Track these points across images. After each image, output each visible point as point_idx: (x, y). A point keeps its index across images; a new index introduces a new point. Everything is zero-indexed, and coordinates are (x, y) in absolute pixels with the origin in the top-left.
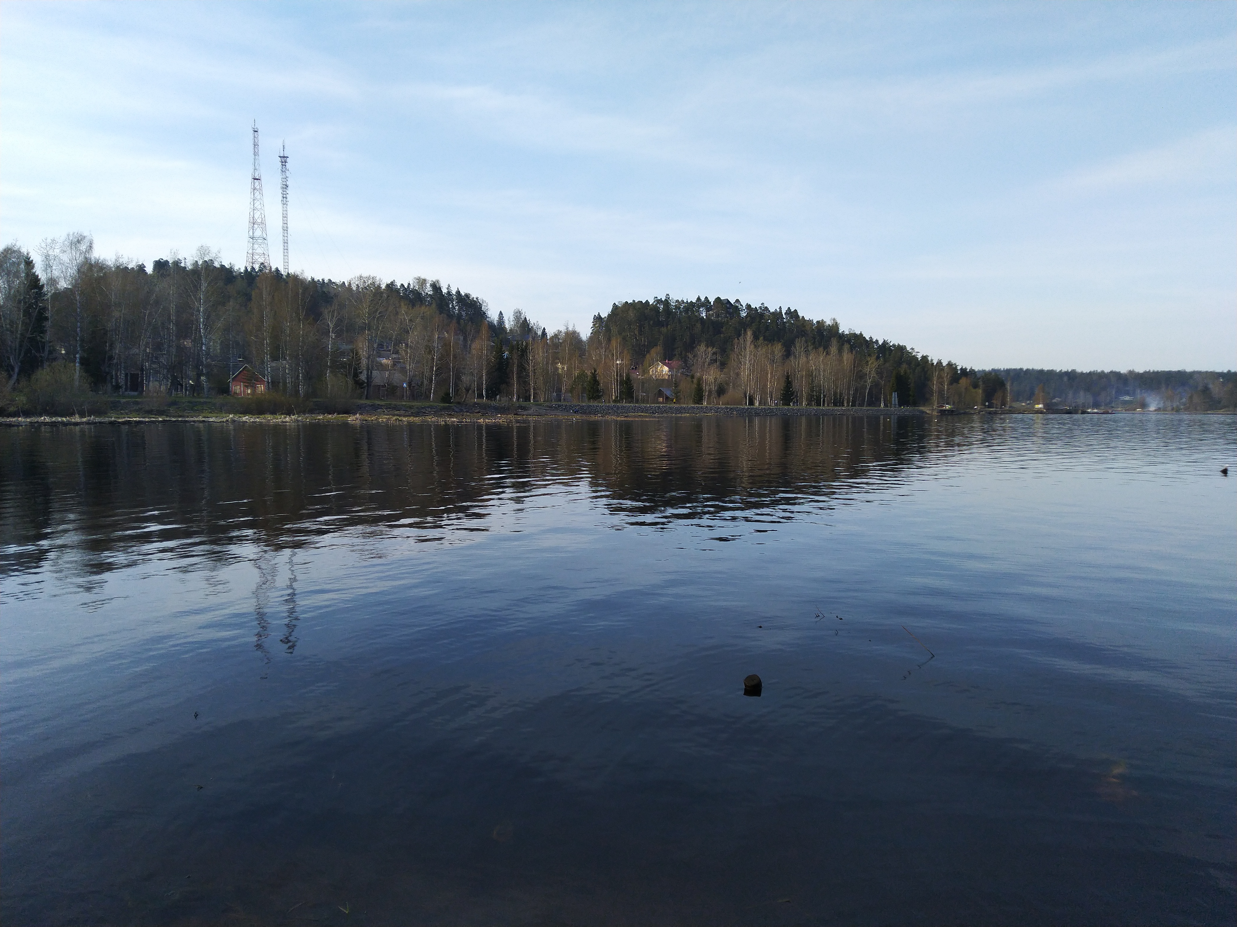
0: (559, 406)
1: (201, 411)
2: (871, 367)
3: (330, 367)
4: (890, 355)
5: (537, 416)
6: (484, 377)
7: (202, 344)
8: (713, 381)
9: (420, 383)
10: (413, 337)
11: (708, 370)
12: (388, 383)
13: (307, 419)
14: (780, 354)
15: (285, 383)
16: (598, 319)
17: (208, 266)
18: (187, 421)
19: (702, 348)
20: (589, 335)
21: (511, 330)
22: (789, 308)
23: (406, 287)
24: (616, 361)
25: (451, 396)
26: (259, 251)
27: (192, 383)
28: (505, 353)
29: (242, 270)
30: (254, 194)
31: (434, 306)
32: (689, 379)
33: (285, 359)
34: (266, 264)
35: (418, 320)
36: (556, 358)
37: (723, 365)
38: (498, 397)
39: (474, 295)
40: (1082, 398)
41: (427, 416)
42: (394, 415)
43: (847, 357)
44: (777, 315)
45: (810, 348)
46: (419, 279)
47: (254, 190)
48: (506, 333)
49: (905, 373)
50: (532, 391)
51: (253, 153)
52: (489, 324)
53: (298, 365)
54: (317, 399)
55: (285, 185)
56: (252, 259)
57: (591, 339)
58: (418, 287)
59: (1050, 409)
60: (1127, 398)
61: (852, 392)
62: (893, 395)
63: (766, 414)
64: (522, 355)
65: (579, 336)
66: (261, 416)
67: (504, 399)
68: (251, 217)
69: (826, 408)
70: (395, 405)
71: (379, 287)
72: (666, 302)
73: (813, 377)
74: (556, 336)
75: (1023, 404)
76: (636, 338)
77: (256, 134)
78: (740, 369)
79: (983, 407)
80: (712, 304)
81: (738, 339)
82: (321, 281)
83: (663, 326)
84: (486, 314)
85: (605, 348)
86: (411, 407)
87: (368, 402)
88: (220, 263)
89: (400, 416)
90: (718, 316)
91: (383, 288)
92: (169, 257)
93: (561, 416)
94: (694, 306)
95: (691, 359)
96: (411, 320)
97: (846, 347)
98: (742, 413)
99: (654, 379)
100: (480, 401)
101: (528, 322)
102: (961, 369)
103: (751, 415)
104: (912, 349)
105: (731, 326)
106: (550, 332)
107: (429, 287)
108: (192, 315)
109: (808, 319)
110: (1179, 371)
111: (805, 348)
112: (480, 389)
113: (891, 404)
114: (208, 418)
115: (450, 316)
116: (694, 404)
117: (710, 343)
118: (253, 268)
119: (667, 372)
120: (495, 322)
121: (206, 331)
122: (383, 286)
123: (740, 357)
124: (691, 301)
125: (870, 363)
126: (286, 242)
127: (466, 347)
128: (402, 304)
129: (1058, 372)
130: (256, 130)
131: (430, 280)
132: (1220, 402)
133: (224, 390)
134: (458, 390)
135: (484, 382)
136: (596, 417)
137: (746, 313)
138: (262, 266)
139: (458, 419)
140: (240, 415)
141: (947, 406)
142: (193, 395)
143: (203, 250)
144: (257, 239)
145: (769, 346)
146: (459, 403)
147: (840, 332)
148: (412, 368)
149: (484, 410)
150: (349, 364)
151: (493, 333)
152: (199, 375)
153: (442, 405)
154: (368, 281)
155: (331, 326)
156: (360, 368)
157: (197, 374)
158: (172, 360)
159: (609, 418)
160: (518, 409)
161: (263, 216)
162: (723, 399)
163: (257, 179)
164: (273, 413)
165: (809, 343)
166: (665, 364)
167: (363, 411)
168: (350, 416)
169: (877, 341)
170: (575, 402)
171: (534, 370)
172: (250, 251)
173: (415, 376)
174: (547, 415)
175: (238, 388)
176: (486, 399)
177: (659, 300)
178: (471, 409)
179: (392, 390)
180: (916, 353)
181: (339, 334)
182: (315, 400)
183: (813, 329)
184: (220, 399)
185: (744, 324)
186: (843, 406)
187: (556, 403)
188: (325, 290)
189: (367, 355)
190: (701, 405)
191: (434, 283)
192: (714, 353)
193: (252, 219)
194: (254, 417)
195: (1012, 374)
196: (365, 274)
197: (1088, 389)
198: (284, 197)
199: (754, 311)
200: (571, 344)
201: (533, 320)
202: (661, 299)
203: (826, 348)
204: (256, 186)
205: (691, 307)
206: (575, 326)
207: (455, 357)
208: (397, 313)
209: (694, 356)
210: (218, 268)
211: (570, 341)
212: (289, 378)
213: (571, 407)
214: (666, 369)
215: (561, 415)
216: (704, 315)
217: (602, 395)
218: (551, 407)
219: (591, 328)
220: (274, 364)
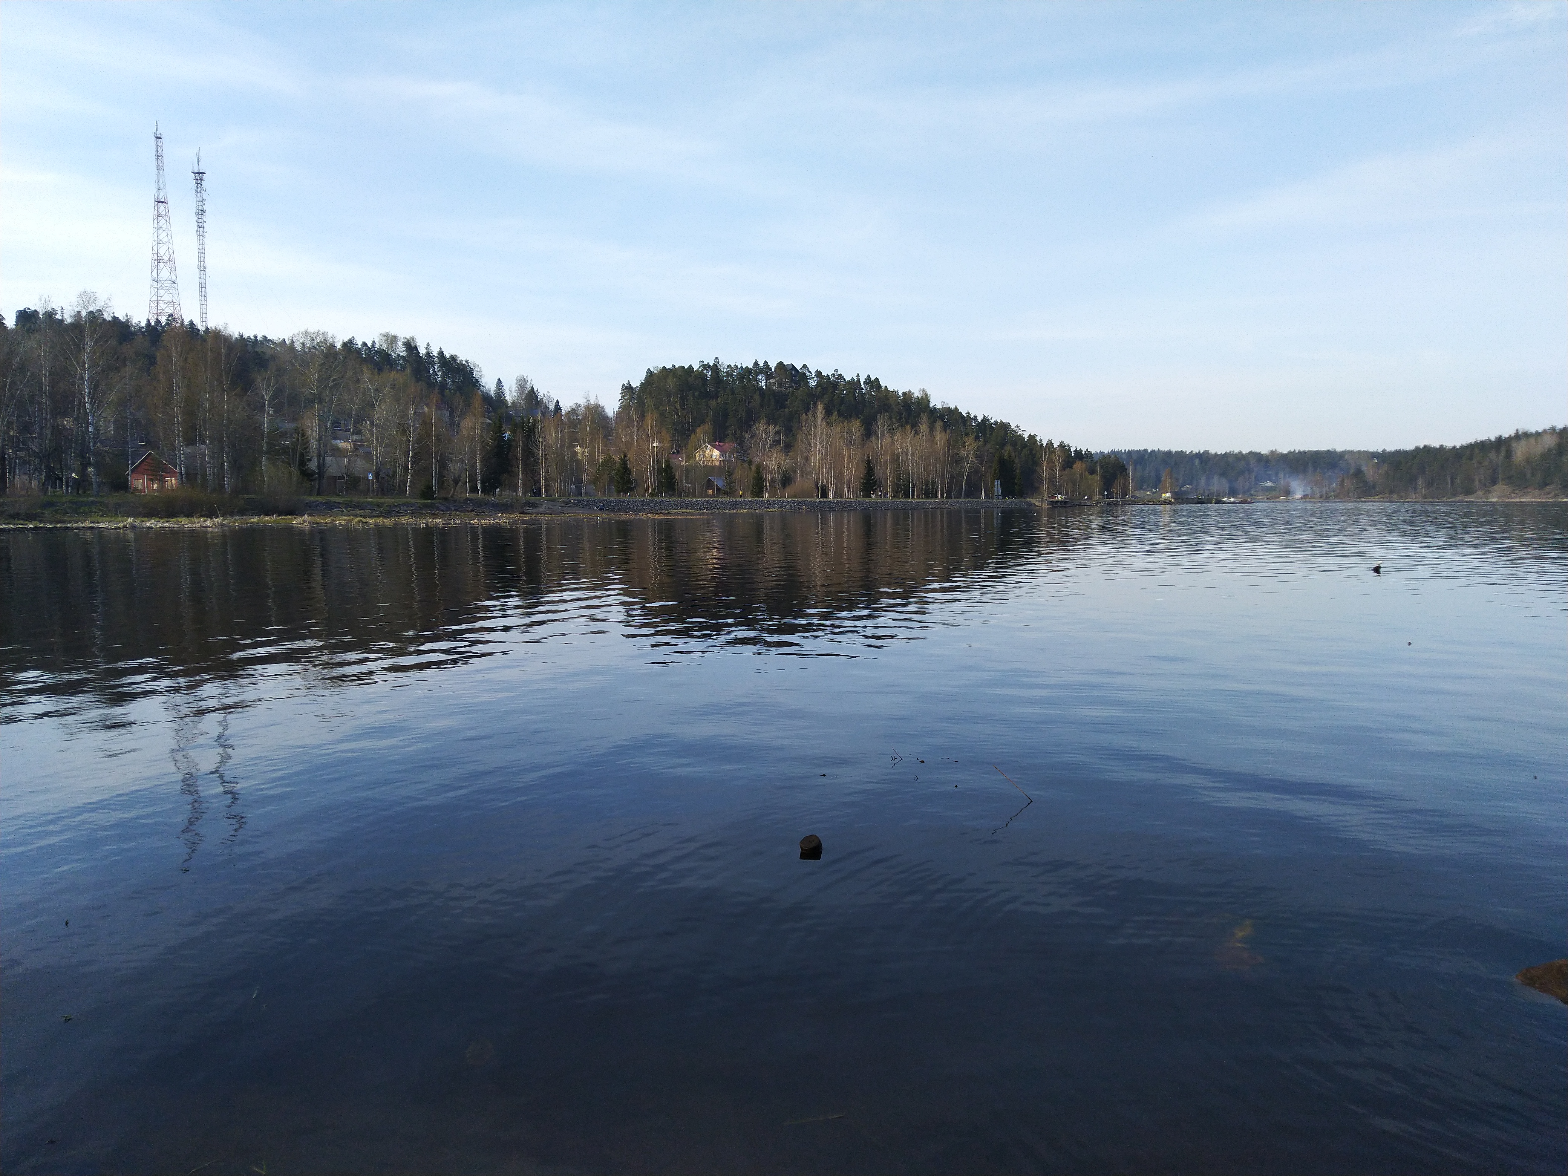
0: (579, 501)
1: (87, 515)
2: (969, 449)
3: (266, 453)
4: (991, 434)
5: (550, 514)
6: (478, 466)
7: (88, 423)
8: (776, 467)
9: (391, 473)
10: (381, 412)
11: (769, 454)
12: (347, 473)
13: (236, 522)
14: (858, 434)
15: (204, 476)
16: (628, 389)
17: (95, 318)
18: (68, 527)
19: (762, 426)
20: (616, 409)
21: (513, 403)
22: (869, 376)
23: (370, 346)
24: (652, 443)
25: (434, 489)
26: (167, 298)
27: (76, 477)
28: (505, 433)
29: (143, 324)
30: (158, 223)
31: (408, 371)
32: (746, 465)
33: (204, 443)
34: (176, 316)
35: (388, 389)
36: (574, 440)
37: (788, 447)
38: (498, 490)
39: (462, 357)
40: (1218, 484)
41: (402, 516)
42: (356, 516)
43: (940, 437)
44: (854, 384)
45: (895, 426)
46: (387, 336)
47: (158, 216)
48: (507, 407)
49: (1010, 456)
50: (543, 481)
51: (155, 166)
52: (483, 395)
53: (222, 450)
54: (250, 496)
55: (202, 210)
56: (157, 309)
57: (619, 415)
58: (385, 346)
59: (1180, 498)
60: (1269, 484)
61: (946, 481)
62: (996, 483)
63: (842, 508)
64: (529, 437)
65: (604, 411)
66: (172, 520)
67: (506, 493)
68: (154, 252)
69: (915, 500)
70: (358, 502)
71: (332, 346)
72: (716, 367)
73: (899, 462)
74: (573, 411)
75: (1148, 493)
76: (677, 414)
77: (159, 141)
78: (809, 452)
79: (1101, 497)
80: (773, 370)
81: (806, 415)
82: (252, 338)
83: (712, 398)
84: (480, 382)
85: (637, 426)
86: (379, 505)
87: (320, 499)
88: (112, 315)
89: (364, 516)
90: (781, 385)
91: (338, 347)
92: (38, 305)
93: (582, 515)
94: (750, 373)
95: (748, 440)
96: (376, 390)
97: (939, 424)
98: (813, 507)
99: (701, 466)
100: (473, 496)
101: (536, 393)
102: (1076, 451)
103: (825, 509)
104: (1018, 427)
105: (797, 398)
106: (566, 406)
107: (402, 346)
108: (74, 384)
109: (892, 390)
110: (1329, 451)
111: (889, 426)
112: (473, 480)
113: (993, 495)
114: (98, 523)
115: (431, 384)
116: (752, 497)
117: (772, 420)
118: (158, 322)
119: (718, 457)
120: (492, 393)
121: (93, 406)
122: (339, 345)
123: (809, 437)
124: (747, 367)
125: (967, 444)
126: (203, 287)
127: (453, 425)
128: (365, 369)
129: (1187, 453)
130: (159, 136)
131: (402, 338)
132: (1374, 487)
133: (121, 485)
134: (443, 482)
135: (479, 471)
136: (627, 515)
137: (816, 382)
138: (170, 319)
139: (444, 520)
140: (143, 519)
141: (1059, 496)
142: (78, 493)
143: (86, 297)
144: (162, 282)
145: (846, 423)
146: (445, 499)
147: (931, 405)
148: (379, 453)
149: (480, 508)
150: (293, 449)
151: (489, 407)
152: (84, 466)
153: (422, 501)
154: (316, 338)
155: (267, 398)
156: (308, 454)
157: (82, 464)
158: (45, 445)
159: (644, 516)
160: (525, 506)
161: (171, 252)
162: (789, 490)
163: (163, 202)
164: (189, 515)
165: (894, 420)
166: (714, 447)
167: (313, 511)
168: (295, 518)
169: (976, 417)
170: (600, 496)
171: (546, 455)
172: (155, 298)
173: (383, 464)
174: (564, 513)
175: (140, 483)
176: (482, 492)
177: (706, 365)
178: (461, 506)
179: (353, 483)
180: (1022, 432)
181: (278, 409)
182: (246, 497)
183: (898, 402)
184: (114, 498)
185: (813, 396)
186: (936, 497)
187: (575, 498)
188: (258, 350)
189: (317, 438)
190: (761, 499)
191: (408, 340)
192: (777, 433)
193: (156, 255)
194: (162, 521)
195: (1134, 457)
196: (312, 329)
197: (1223, 474)
198: (200, 226)
199: (825, 379)
200: (593, 421)
201: (542, 390)
202: (709, 363)
203: (914, 425)
204: (160, 211)
205: (747, 374)
206: (598, 399)
207: (438, 438)
208: (358, 381)
209: (752, 437)
210: (109, 321)
211: (592, 418)
212: (209, 467)
213: (594, 503)
214: (716, 453)
215: (582, 513)
216: (763, 384)
217: (635, 487)
218: (568, 503)
219: (619, 401)
220: (189, 450)
